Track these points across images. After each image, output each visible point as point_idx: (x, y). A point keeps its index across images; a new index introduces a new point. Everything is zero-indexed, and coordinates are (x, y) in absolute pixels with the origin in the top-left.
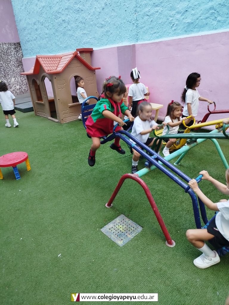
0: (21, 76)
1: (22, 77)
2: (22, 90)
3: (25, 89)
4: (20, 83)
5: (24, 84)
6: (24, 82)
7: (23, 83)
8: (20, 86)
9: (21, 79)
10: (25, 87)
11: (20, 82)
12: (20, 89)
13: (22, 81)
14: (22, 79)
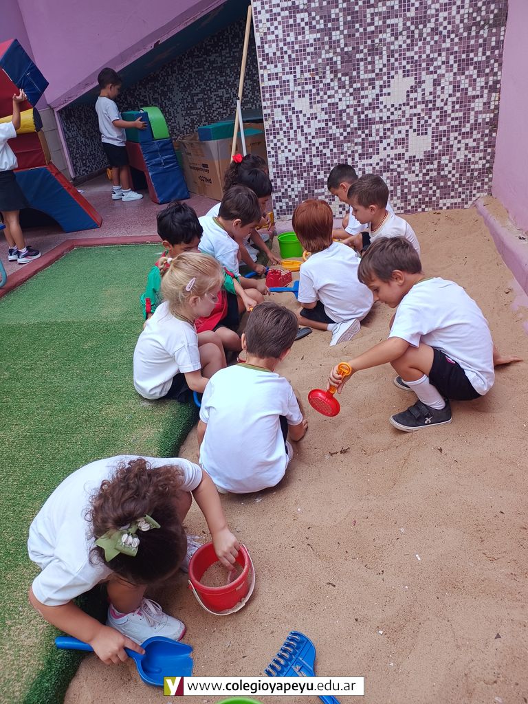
0: (469, 62)
1: (472, 71)
2: (440, 168)
3: (468, 162)
4: (444, 115)
5: (476, 126)
6: (478, 105)
7: (465, 119)
8: (437, 137)
9: (456, 87)
10: (475, 150)
11: (448, 108)
12: (429, 157)
13: (465, 101)
14: (465, 84)
